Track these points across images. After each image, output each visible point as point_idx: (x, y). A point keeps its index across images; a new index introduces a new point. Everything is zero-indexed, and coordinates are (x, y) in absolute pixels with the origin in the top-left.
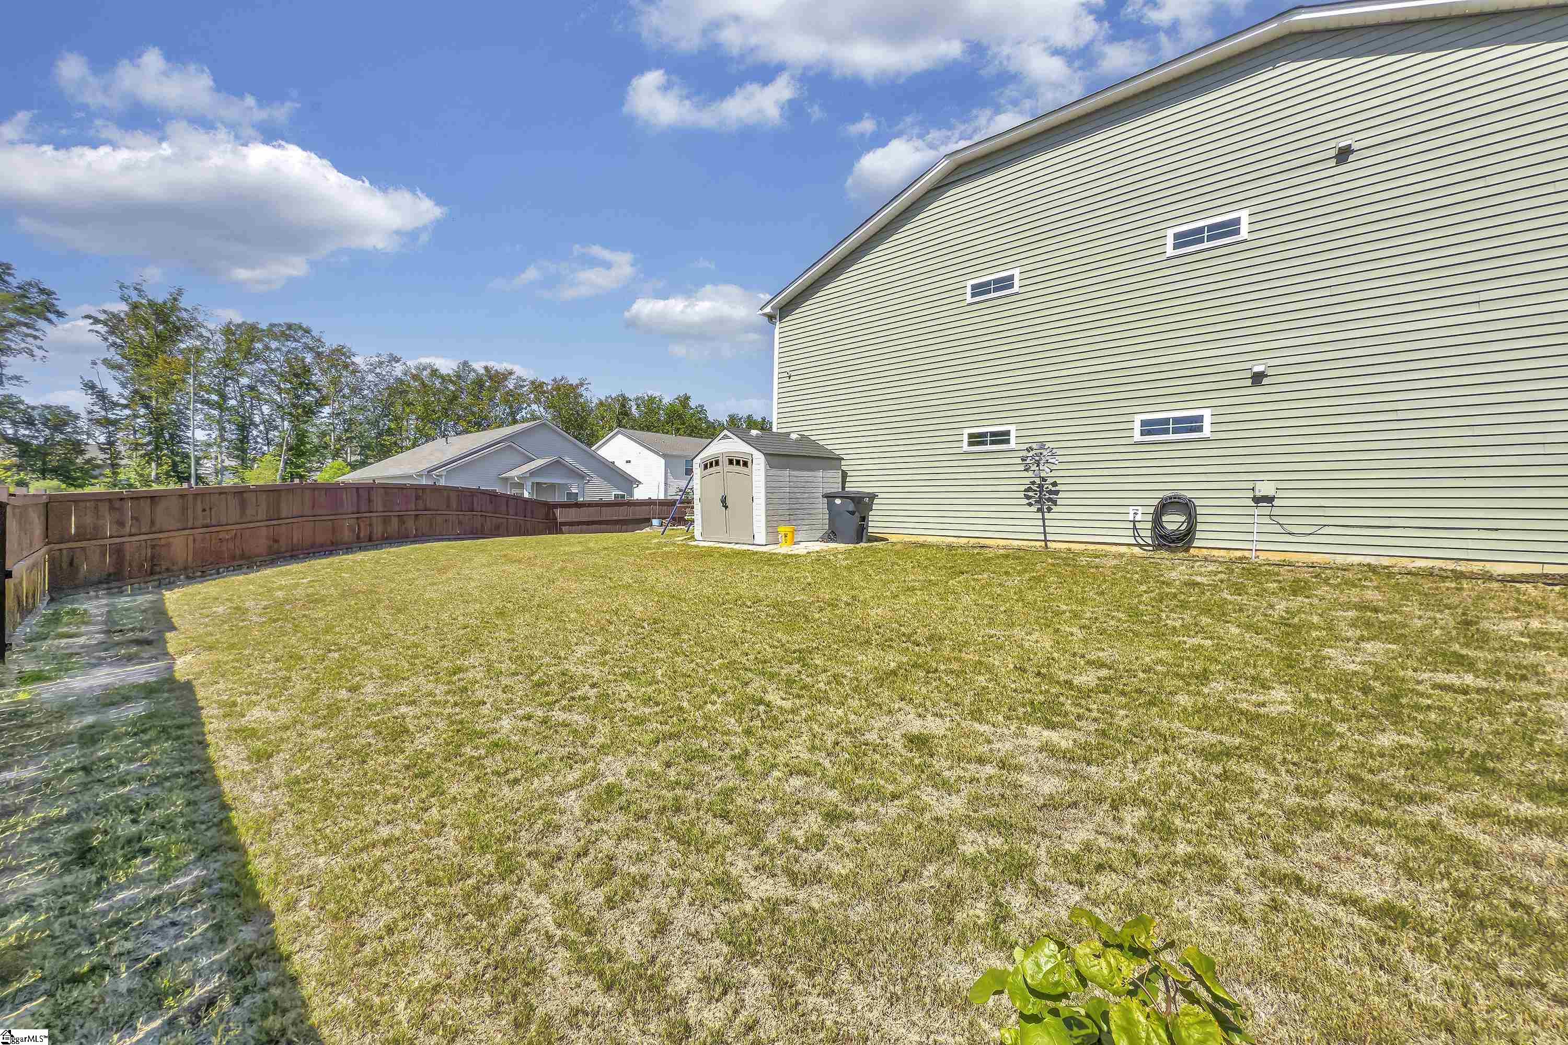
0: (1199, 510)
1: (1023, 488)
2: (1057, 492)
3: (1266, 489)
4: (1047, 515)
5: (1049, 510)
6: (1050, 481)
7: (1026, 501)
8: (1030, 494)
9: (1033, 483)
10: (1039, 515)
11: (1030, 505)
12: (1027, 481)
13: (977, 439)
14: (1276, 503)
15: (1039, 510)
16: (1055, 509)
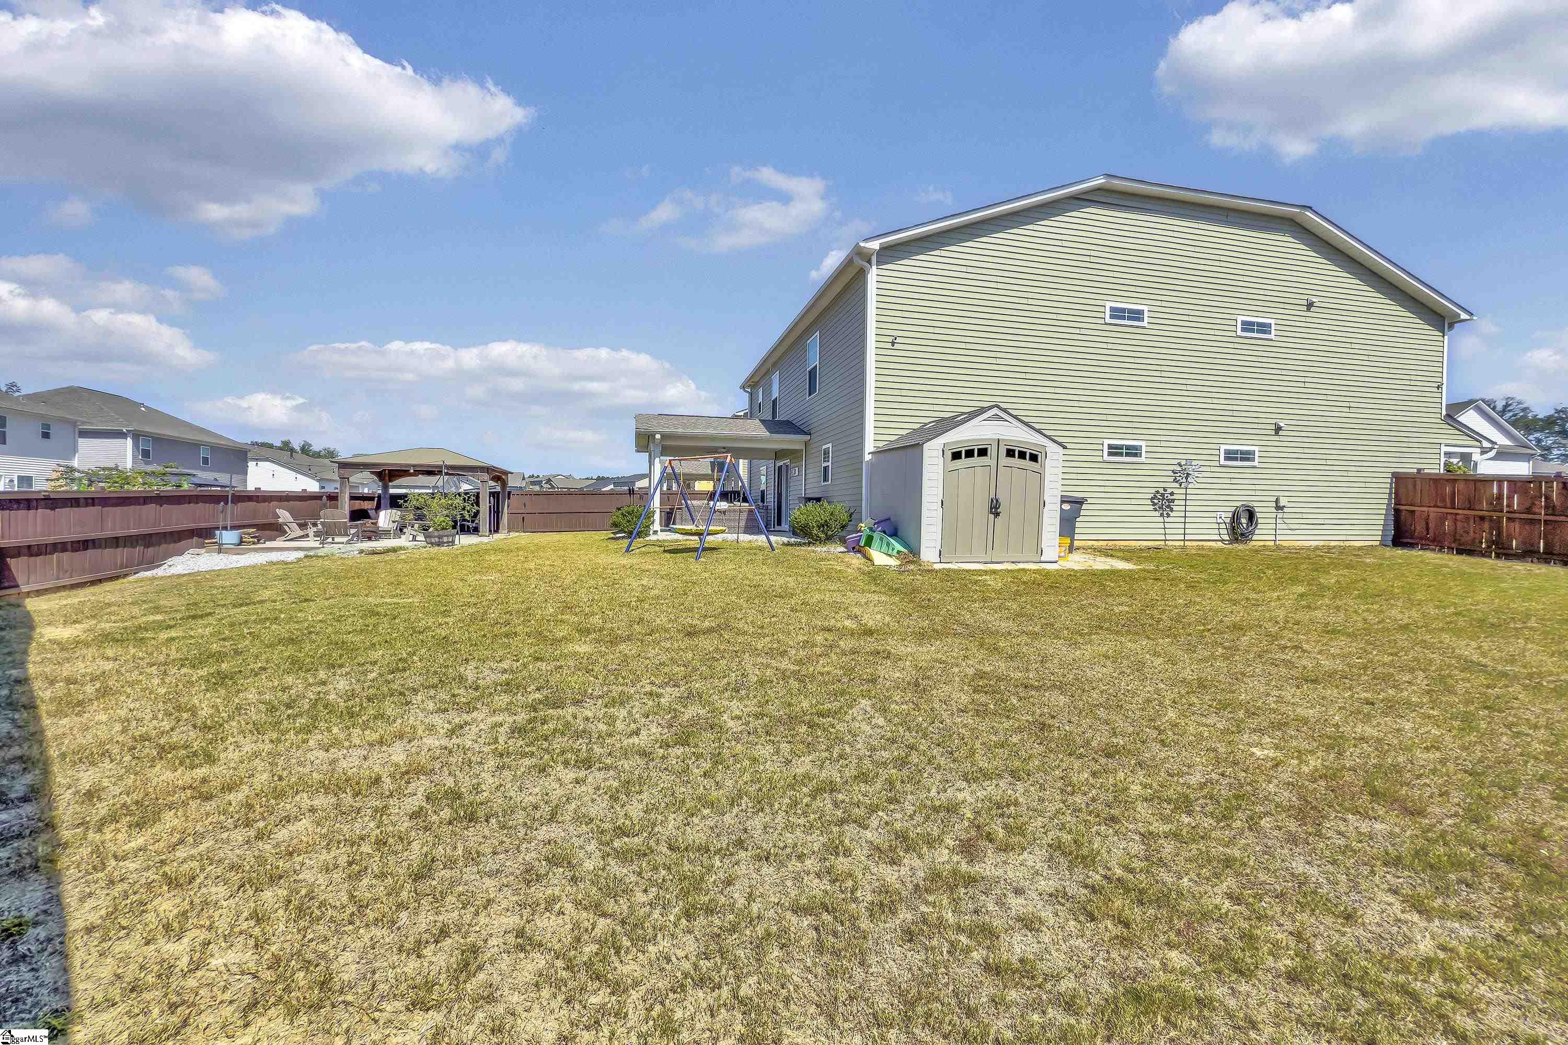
0: (1258, 515)
1: (1150, 496)
2: (1173, 501)
3: (1283, 502)
4: (1167, 520)
5: (1168, 516)
6: (1169, 491)
7: (1152, 508)
8: (1156, 501)
9: (1158, 492)
10: (1161, 519)
11: (1155, 510)
12: (1153, 491)
13: (1115, 450)
14: (1286, 510)
15: (1162, 515)
16: (1172, 514)
